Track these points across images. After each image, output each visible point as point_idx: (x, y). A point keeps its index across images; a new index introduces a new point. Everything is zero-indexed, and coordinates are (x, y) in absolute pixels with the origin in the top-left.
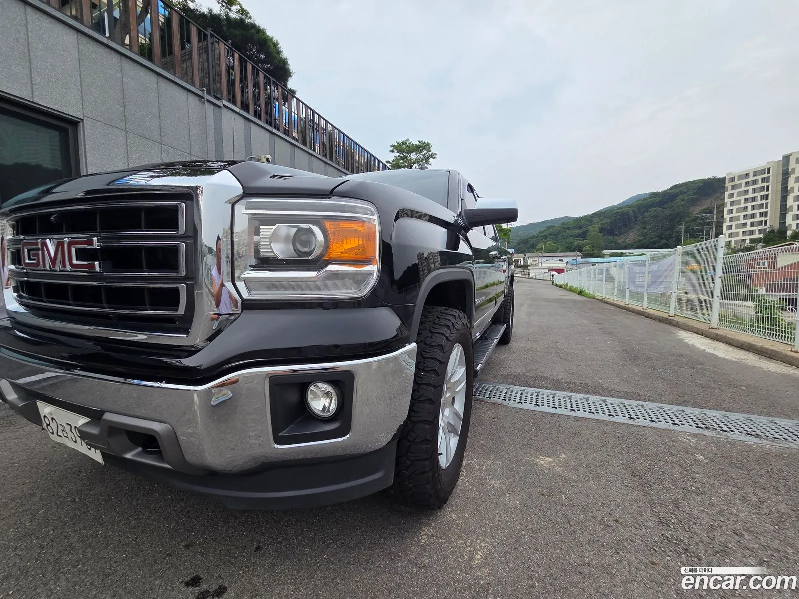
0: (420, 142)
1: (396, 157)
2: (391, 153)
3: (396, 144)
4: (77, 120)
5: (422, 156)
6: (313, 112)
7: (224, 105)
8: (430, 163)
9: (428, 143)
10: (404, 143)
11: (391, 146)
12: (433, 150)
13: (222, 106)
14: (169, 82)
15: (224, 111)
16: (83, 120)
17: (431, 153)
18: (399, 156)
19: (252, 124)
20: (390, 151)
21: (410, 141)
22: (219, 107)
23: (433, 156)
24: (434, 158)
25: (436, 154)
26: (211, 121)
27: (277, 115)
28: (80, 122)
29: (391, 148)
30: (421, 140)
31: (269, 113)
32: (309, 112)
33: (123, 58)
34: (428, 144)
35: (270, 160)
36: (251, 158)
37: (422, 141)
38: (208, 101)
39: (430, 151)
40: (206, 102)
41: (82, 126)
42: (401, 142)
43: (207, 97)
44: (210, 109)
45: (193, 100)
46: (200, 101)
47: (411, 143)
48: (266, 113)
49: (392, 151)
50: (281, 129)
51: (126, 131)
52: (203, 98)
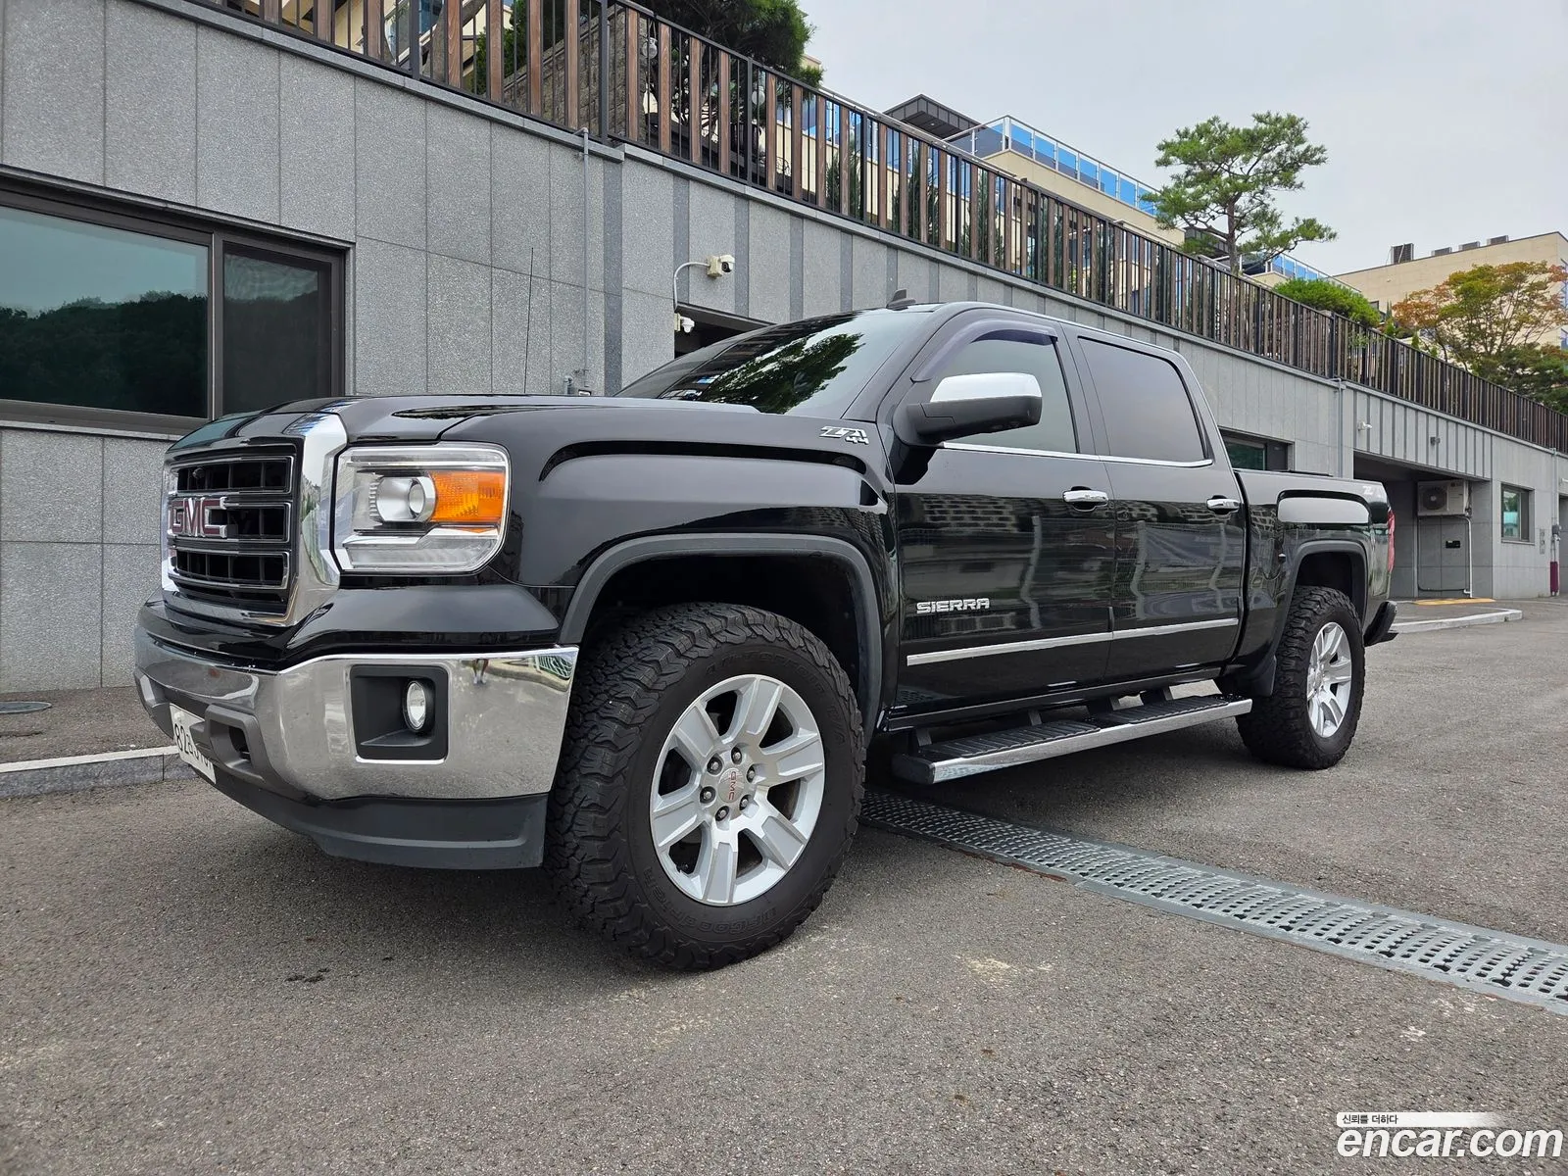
0: (1260, 119)
1: (1178, 178)
2: (1162, 168)
3: (1177, 139)
4: (345, 245)
5: (1270, 164)
6: (862, 118)
7: (627, 156)
8: (1298, 182)
9: (1289, 116)
10: (1203, 131)
11: (1160, 148)
12: (1312, 138)
13: (623, 159)
14: (513, 132)
15: (629, 167)
16: (355, 244)
17: (1301, 148)
18: (1188, 173)
19: (693, 185)
20: (1159, 163)
21: (1223, 123)
22: (618, 162)
23: (1309, 157)
24: (1318, 162)
25: (1321, 150)
26: (597, 200)
27: (764, 147)
28: (349, 248)
29: (1161, 154)
30: (1263, 112)
31: (742, 144)
32: (852, 120)
33: (431, 105)
34: (1292, 122)
35: (731, 267)
36: (688, 266)
37: (1269, 115)
38: (592, 153)
39: (1301, 141)
40: (586, 157)
41: (351, 256)
42: (1192, 129)
43: (589, 145)
44: (596, 169)
45: (562, 158)
46: (577, 157)
47: (1226, 127)
48: (733, 148)
49: (1164, 162)
50: (772, 182)
51: (426, 251)
52: (581, 150)
